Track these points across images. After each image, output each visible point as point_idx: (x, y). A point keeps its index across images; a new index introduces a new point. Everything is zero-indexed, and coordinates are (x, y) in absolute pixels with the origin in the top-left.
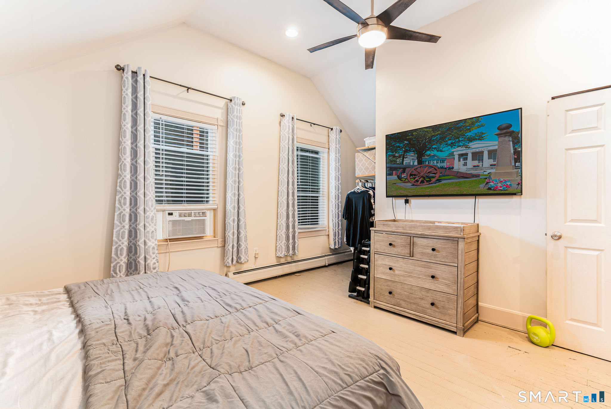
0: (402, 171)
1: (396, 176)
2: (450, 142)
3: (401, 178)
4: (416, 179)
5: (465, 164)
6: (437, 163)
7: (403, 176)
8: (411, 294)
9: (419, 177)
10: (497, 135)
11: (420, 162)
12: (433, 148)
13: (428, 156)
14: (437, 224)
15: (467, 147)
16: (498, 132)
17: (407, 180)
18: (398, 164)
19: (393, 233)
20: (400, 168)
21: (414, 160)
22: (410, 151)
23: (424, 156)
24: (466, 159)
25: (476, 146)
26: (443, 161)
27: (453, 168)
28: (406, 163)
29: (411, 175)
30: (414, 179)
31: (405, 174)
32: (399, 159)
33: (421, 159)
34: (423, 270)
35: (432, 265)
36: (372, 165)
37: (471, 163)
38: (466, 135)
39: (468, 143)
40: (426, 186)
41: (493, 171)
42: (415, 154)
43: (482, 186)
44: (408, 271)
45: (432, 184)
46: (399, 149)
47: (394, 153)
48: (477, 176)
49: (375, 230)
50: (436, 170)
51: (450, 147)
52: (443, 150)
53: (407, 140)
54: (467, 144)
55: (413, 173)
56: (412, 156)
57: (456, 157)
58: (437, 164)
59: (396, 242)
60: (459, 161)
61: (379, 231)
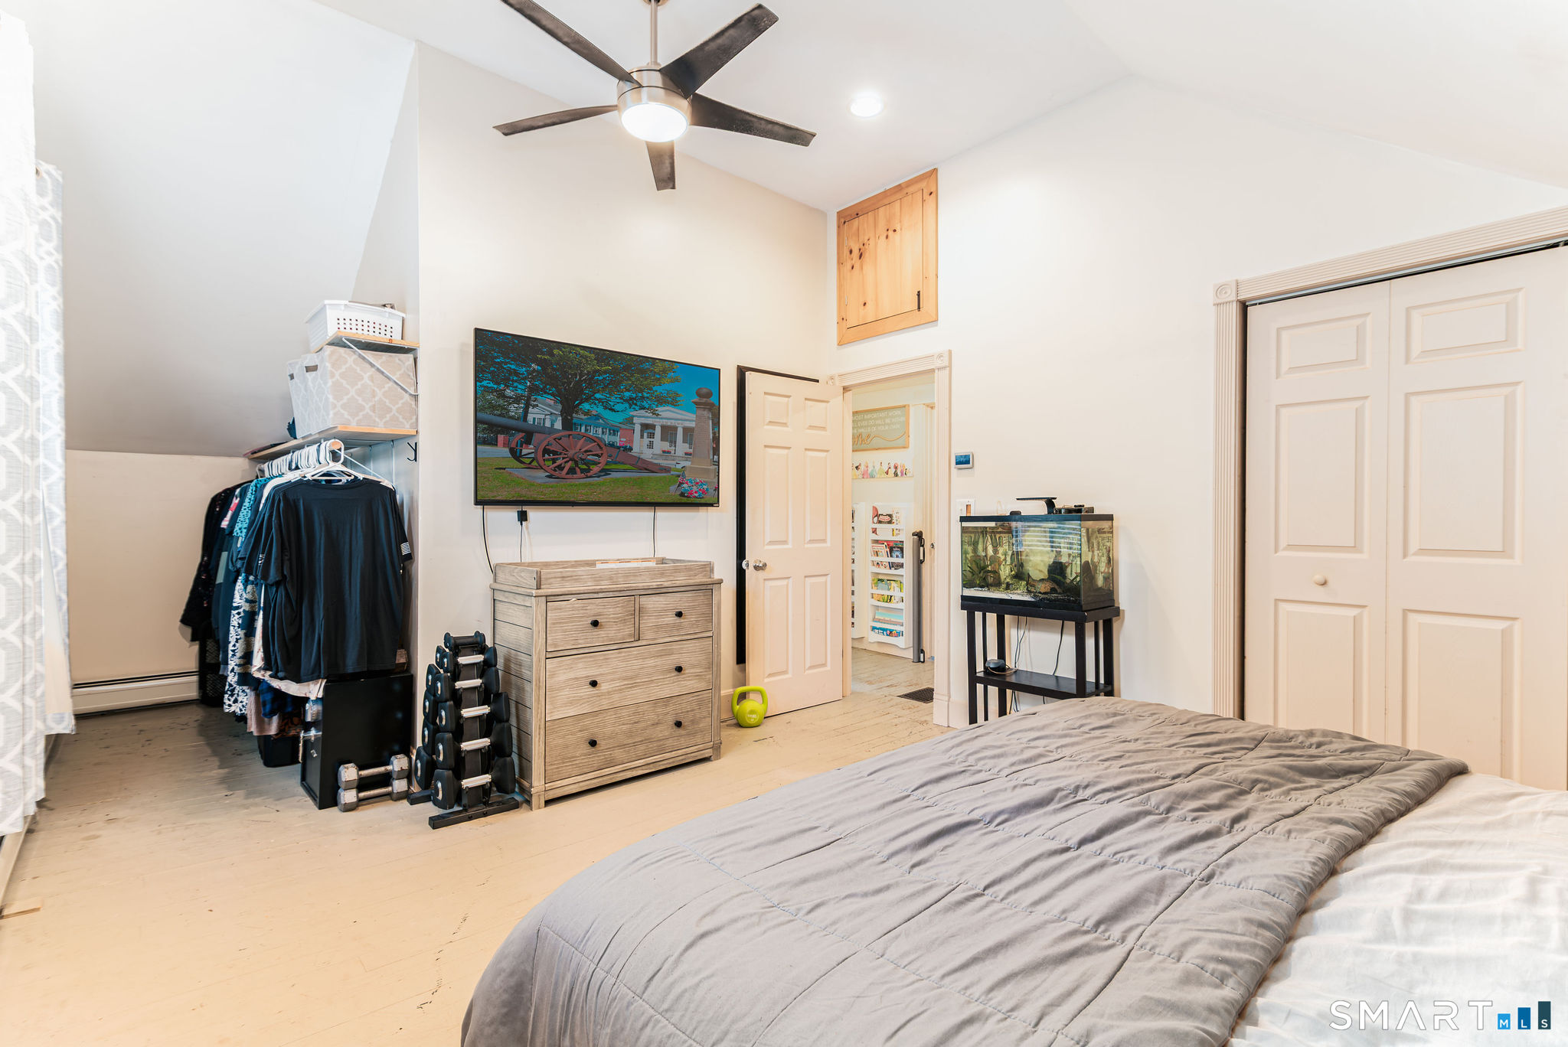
0: (522, 438)
1: (507, 450)
2: (627, 394)
3: (521, 456)
4: (558, 462)
5: (651, 446)
6: (603, 433)
7: (524, 451)
8: (636, 723)
9: (565, 460)
10: (695, 403)
11: (568, 425)
12: (596, 399)
13: (587, 413)
14: (599, 566)
15: (655, 414)
16: (696, 399)
17: (535, 463)
18: (512, 418)
19: (596, 596)
20: (518, 430)
21: (554, 418)
22: (546, 393)
23: (577, 413)
24: (651, 436)
25: (668, 414)
26: (614, 431)
27: (631, 449)
28: (534, 419)
29: (546, 451)
30: (554, 462)
31: (531, 446)
32: (516, 405)
33: (569, 418)
34: (659, 661)
35: (675, 646)
36: (401, 402)
37: (660, 445)
38: (654, 389)
39: (657, 406)
40: (578, 481)
41: (688, 464)
42: (555, 402)
43: (673, 488)
44: (629, 674)
45: (591, 477)
46: (515, 378)
47: (502, 386)
48: (667, 470)
49: (546, 596)
50: (601, 448)
51: (627, 405)
52: (616, 408)
53: (539, 362)
54: (654, 407)
55: (552, 448)
56: (549, 406)
57: (638, 428)
58: (603, 436)
59: (603, 615)
60: (642, 436)
61: (558, 595)
